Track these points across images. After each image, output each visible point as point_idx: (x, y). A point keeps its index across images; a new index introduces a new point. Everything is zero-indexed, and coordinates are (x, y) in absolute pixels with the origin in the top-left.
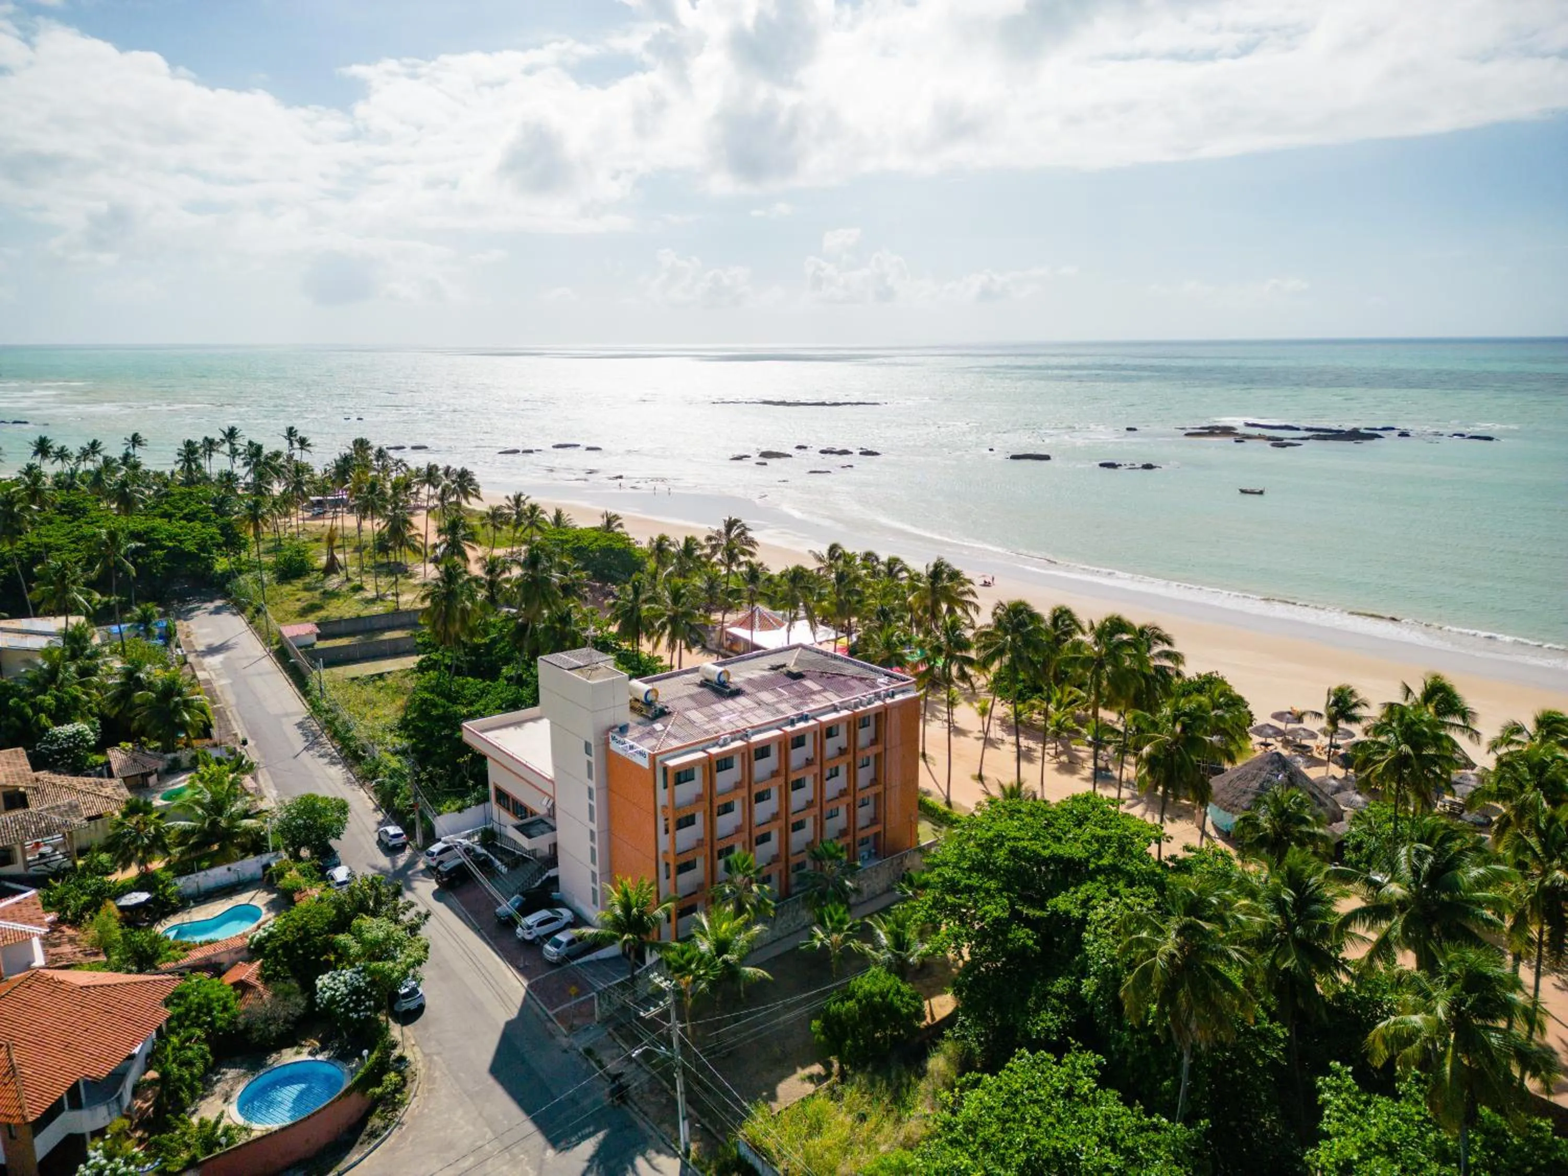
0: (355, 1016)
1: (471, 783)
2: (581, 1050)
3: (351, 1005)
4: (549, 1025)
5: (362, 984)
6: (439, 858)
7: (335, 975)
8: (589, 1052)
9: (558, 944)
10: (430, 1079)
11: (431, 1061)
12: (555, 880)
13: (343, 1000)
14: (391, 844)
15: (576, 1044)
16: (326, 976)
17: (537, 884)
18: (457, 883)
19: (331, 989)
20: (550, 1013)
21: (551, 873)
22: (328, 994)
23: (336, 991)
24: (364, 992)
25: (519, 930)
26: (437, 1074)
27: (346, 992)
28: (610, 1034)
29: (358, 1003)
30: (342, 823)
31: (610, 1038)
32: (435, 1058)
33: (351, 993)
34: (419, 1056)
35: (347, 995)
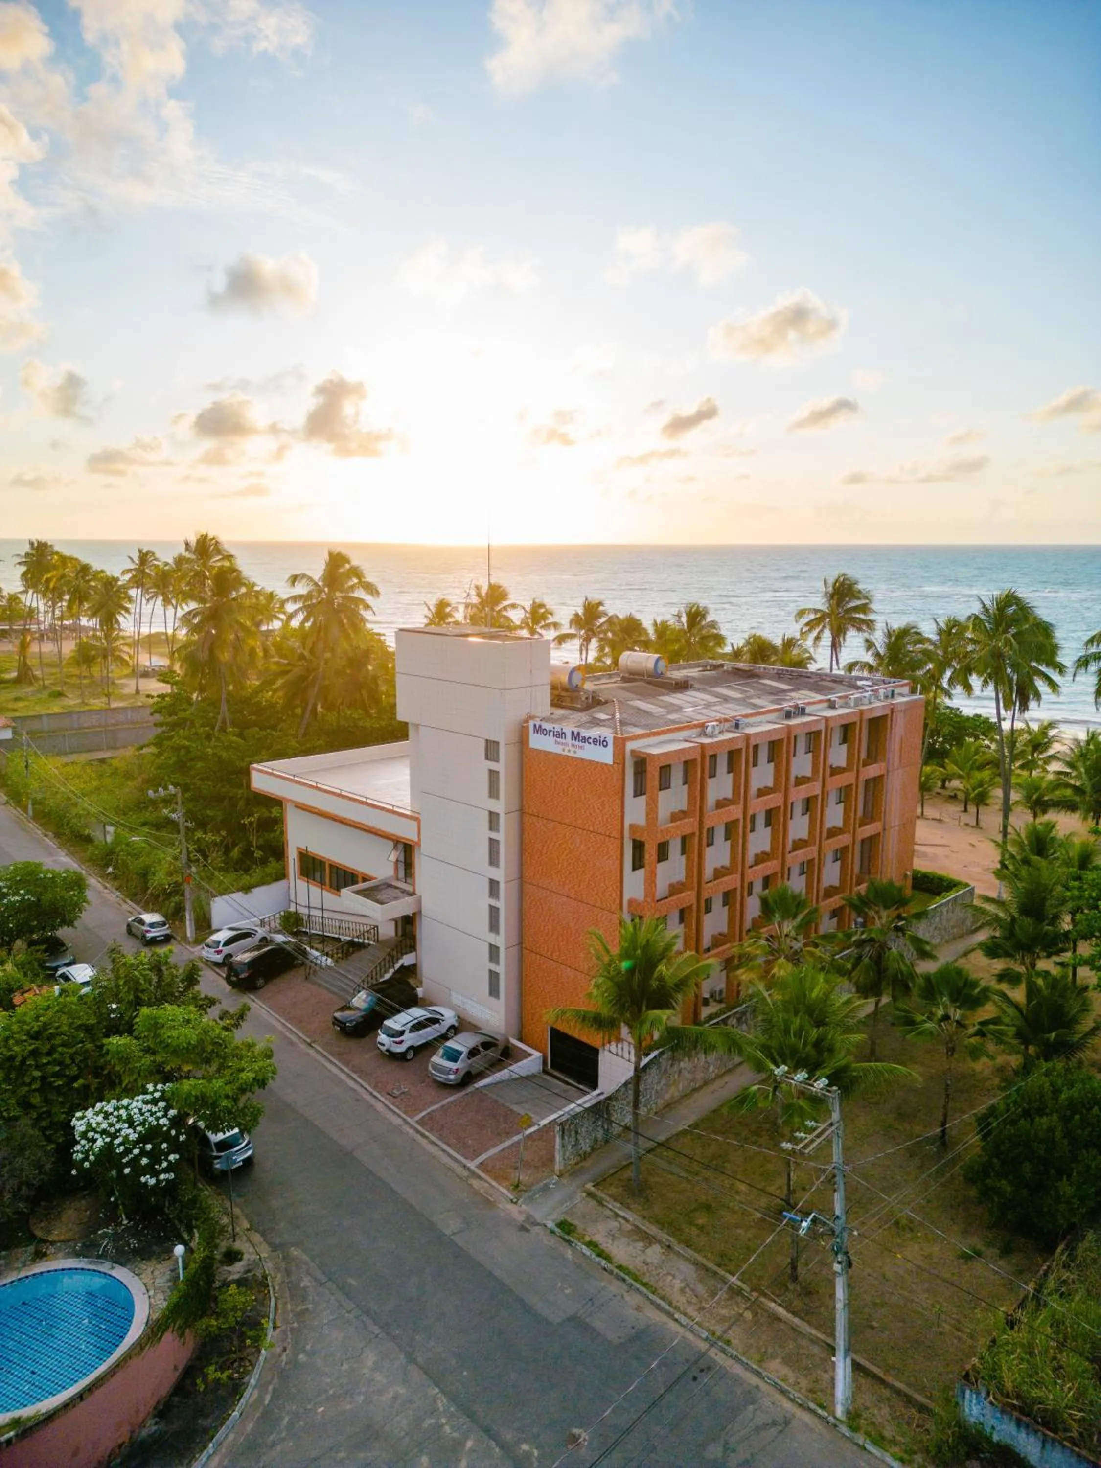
0: (152, 1181)
1: (258, 854)
2: (551, 1225)
3: (144, 1161)
4: (475, 1183)
5: (163, 1121)
6: (227, 950)
7: (109, 1108)
8: (566, 1227)
9: (453, 1056)
10: (296, 1293)
11: (286, 1258)
12: (412, 970)
13: (128, 1151)
14: (149, 935)
15: (538, 1217)
16: (90, 1113)
17: (387, 976)
18: (261, 982)
19: (104, 1132)
20: (472, 1165)
21: (407, 960)
22: (100, 1143)
23: (114, 1136)
24: (166, 1137)
25: (382, 1038)
26: (306, 1282)
27: (133, 1136)
28: (590, 1194)
29: (155, 1156)
30: (77, 906)
31: (592, 1203)
32: (295, 1252)
33: (143, 1139)
34: (265, 1251)
35: (136, 1143)
